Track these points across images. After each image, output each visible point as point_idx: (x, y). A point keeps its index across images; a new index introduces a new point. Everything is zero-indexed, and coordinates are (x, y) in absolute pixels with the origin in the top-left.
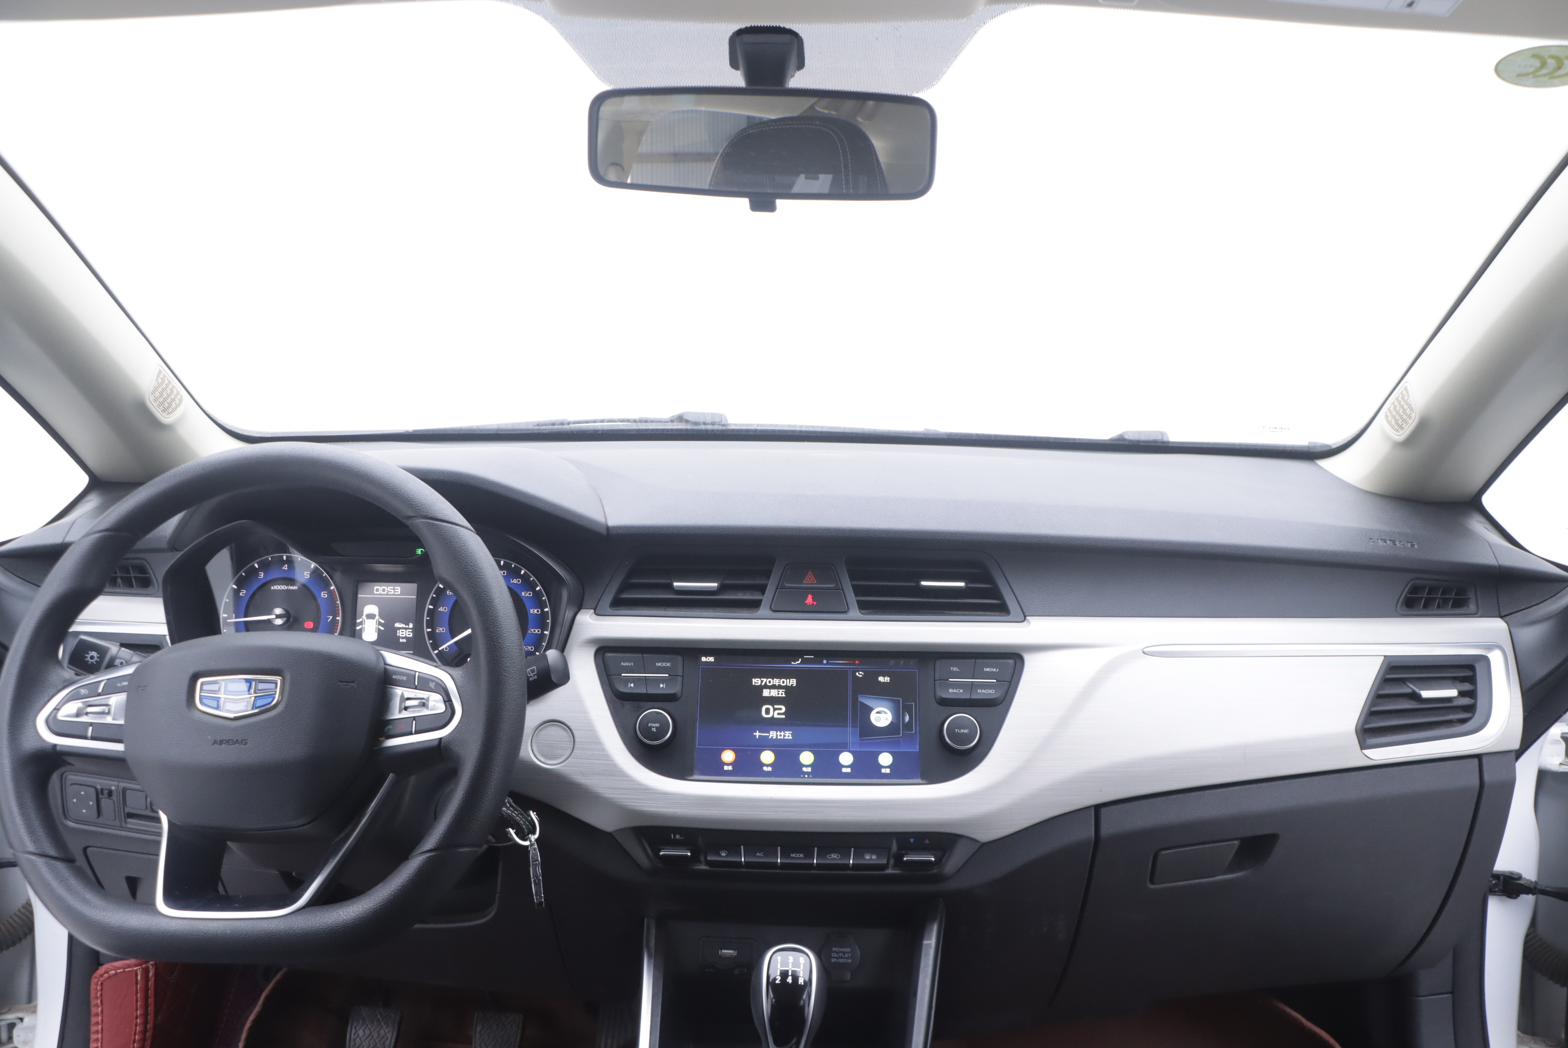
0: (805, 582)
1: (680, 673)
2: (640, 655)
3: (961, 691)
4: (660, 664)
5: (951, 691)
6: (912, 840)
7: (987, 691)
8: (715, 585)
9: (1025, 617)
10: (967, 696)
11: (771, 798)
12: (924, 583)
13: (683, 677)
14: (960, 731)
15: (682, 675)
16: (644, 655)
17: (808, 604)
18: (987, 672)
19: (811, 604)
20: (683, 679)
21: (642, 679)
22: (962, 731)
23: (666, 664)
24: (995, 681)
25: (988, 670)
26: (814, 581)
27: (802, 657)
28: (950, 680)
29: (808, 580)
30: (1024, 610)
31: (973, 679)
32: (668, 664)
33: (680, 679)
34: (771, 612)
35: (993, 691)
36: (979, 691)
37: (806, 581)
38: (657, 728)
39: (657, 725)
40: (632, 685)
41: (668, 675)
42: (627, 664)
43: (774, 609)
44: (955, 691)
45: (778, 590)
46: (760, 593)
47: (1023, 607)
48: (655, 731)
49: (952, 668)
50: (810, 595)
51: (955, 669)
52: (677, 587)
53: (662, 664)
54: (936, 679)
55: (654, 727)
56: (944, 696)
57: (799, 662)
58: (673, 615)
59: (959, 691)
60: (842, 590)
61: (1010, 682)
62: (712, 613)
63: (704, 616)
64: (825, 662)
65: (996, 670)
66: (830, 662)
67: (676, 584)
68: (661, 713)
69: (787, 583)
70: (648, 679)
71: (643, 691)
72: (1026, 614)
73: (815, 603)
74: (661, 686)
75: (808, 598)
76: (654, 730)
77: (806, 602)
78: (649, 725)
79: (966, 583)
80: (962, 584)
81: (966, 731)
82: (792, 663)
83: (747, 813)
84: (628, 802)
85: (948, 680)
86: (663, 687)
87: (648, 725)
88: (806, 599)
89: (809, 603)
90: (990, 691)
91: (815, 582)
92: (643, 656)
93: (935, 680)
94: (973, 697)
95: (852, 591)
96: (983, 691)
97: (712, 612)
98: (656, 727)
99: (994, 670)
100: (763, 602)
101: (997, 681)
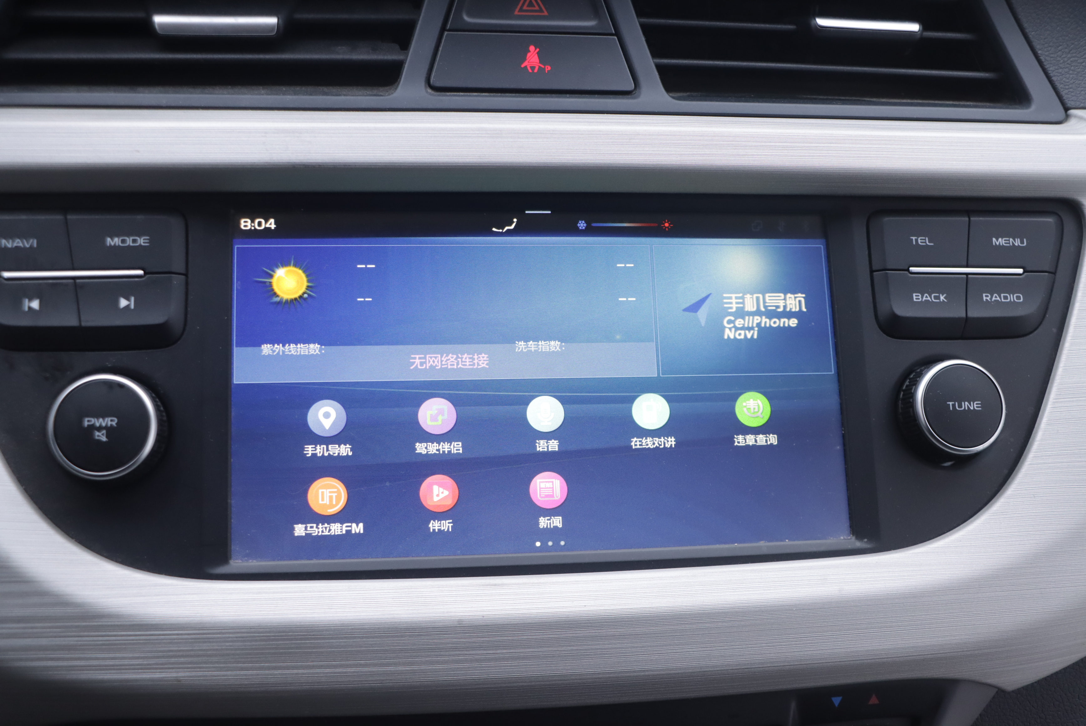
0: (516, 13)
1: (179, 266)
2: (59, 217)
3: (942, 298)
4: (117, 241)
5: (916, 297)
6: (837, 701)
7: (1006, 298)
8: (272, 21)
9: (1066, 109)
10: (958, 312)
11: (460, 621)
12: (822, 22)
13: (186, 275)
14: (960, 406)
15: (183, 271)
16: (69, 217)
17: (530, 71)
18: (1000, 247)
19: (536, 70)
20: (187, 284)
21: (66, 285)
22: (965, 405)
23: (134, 241)
24: (1020, 271)
25: (1001, 241)
26: (541, 11)
27: (519, 212)
28: (913, 269)
29: (525, 8)
30: (1063, 93)
31: (967, 266)
32: (142, 241)
33: (177, 281)
34: (429, 90)
35: (1018, 298)
36: (986, 297)
37: (521, 10)
38: (109, 430)
39: (110, 421)
40: (35, 304)
41: (140, 272)
42: (18, 243)
43: (438, 84)
44: (927, 297)
45: (446, 33)
46: (397, 47)
47: (1060, 86)
48: (104, 439)
49: (914, 238)
50: (532, 48)
51: (922, 241)
52: (163, 26)
53: (123, 241)
54: (874, 268)
55: (100, 429)
56: (902, 311)
57: (512, 227)
58: (154, 103)
59: (937, 298)
60: (617, 33)
61: (1054, 273)
62: (265, 97)
63: (243, 105)
64: (582, 225)
65: (1022, 242)
66: (594, 225)
67: (159, 19)
68: (121, 386)
69: (470, 15)
70: (82, 286)
71: (70, 320)
72: (1069, 104)
73: (548, 68)
74: (123, 303)
75: (529, 55)
76: (101, 436)
77: (523, 66)
78: (86, 424)
79: (925, 27)
80: (914, 27)
81: (975, 406)
82: (494, 229)
83: (392, 668)
84: (32, 660)
85: (908, 270)
86: (127, 307)
87: (81, 422)
88: (524, 59)
89: (533, 68)
90: (1012, 298)
91: (546, 13)
92: (66, 219)
93: (872, 271)
94: (973, 313)
95: (643, 39)
96: (996, 297)
97: (267, 94)
98: (106, 428)
99: (1017, 242)
100: (406, 66)
101: (1024, 272)
